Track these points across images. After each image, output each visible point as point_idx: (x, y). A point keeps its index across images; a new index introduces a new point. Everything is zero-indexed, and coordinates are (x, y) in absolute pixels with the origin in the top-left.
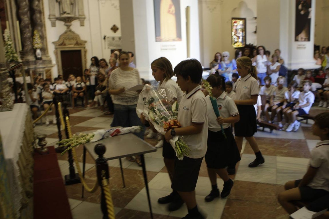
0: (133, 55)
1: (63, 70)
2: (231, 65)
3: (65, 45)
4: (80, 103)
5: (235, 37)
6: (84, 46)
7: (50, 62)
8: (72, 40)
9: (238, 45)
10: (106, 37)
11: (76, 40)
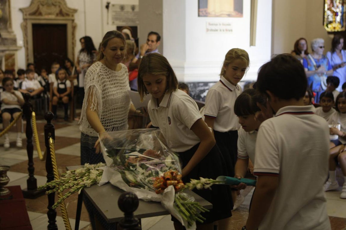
0: (159, 38)
1: (35, 57)
2: (325, 62)
3: (40, 14)
4: (61, 113)
5: (328, 13)
6: (73, 18)
7: (14, 41)
8: (53, 7)
9: (334, 28)
10: (110, 5)
11: (59, 6)
